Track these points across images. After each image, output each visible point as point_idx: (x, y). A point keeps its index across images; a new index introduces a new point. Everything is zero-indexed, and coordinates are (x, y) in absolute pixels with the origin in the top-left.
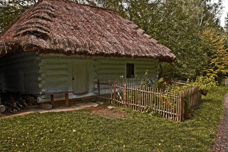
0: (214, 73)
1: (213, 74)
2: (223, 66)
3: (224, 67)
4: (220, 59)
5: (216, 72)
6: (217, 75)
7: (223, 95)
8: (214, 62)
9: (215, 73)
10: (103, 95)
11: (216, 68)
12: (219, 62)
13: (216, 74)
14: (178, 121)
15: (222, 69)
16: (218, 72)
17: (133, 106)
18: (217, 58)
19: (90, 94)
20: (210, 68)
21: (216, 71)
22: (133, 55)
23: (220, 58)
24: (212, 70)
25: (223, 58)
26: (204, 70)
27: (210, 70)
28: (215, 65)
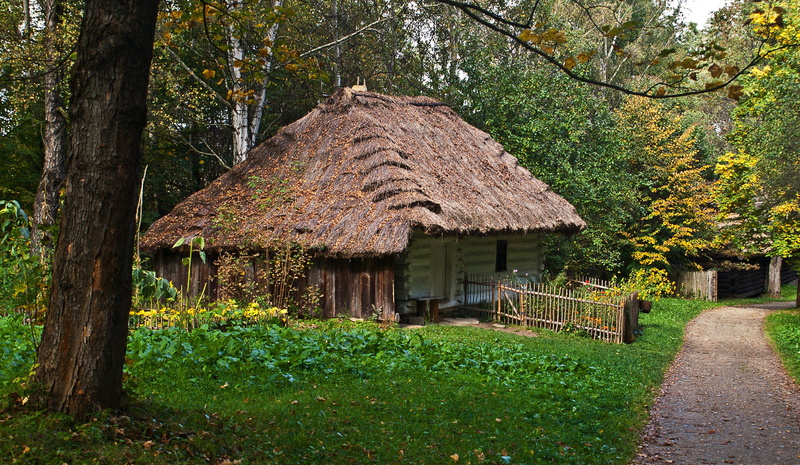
0: (657, 252)
1: (656, 255)
2: (689, 226)
3: (691, 230)
4: (681, 202)
5: (666, 249)
6: (668, 259)
7: (685, 320)
8: (659, 213)
9: (661, 251)
10: (474, 305)
11: (666, 234)
12: (676, 211)
13: (666, 254)
14: (618, 341)
15: (686, 238)
16: (669, 247)
17: (539, 322)
18: (671, 199)
19: (453, 303)
20: (646, 234)
21: (665, 243)
22: (525, 228)
23: (681, 198)
24: (652, 241)
25: (691, 199)
26: (624, 237)
27: (645, 238)
28: (662, 222)
